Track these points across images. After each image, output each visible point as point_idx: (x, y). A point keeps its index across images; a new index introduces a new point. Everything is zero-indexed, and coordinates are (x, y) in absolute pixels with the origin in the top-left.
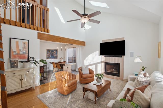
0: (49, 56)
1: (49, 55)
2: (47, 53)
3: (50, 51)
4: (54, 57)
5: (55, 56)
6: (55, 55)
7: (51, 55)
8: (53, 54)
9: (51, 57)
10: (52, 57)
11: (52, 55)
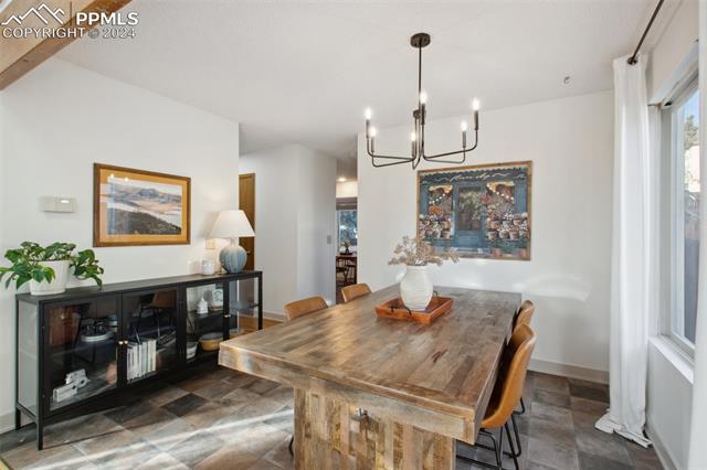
0: (437, 229)
1: (440, 221)
2: (423, 207)
3: (448, 188)
4: (484, 243)
5: (504, 229)
6: (500, 220)
7: (459, 218)
8: (471, 206)
9: (453, 242)
10: (469, 238)
11: (468, 222)
